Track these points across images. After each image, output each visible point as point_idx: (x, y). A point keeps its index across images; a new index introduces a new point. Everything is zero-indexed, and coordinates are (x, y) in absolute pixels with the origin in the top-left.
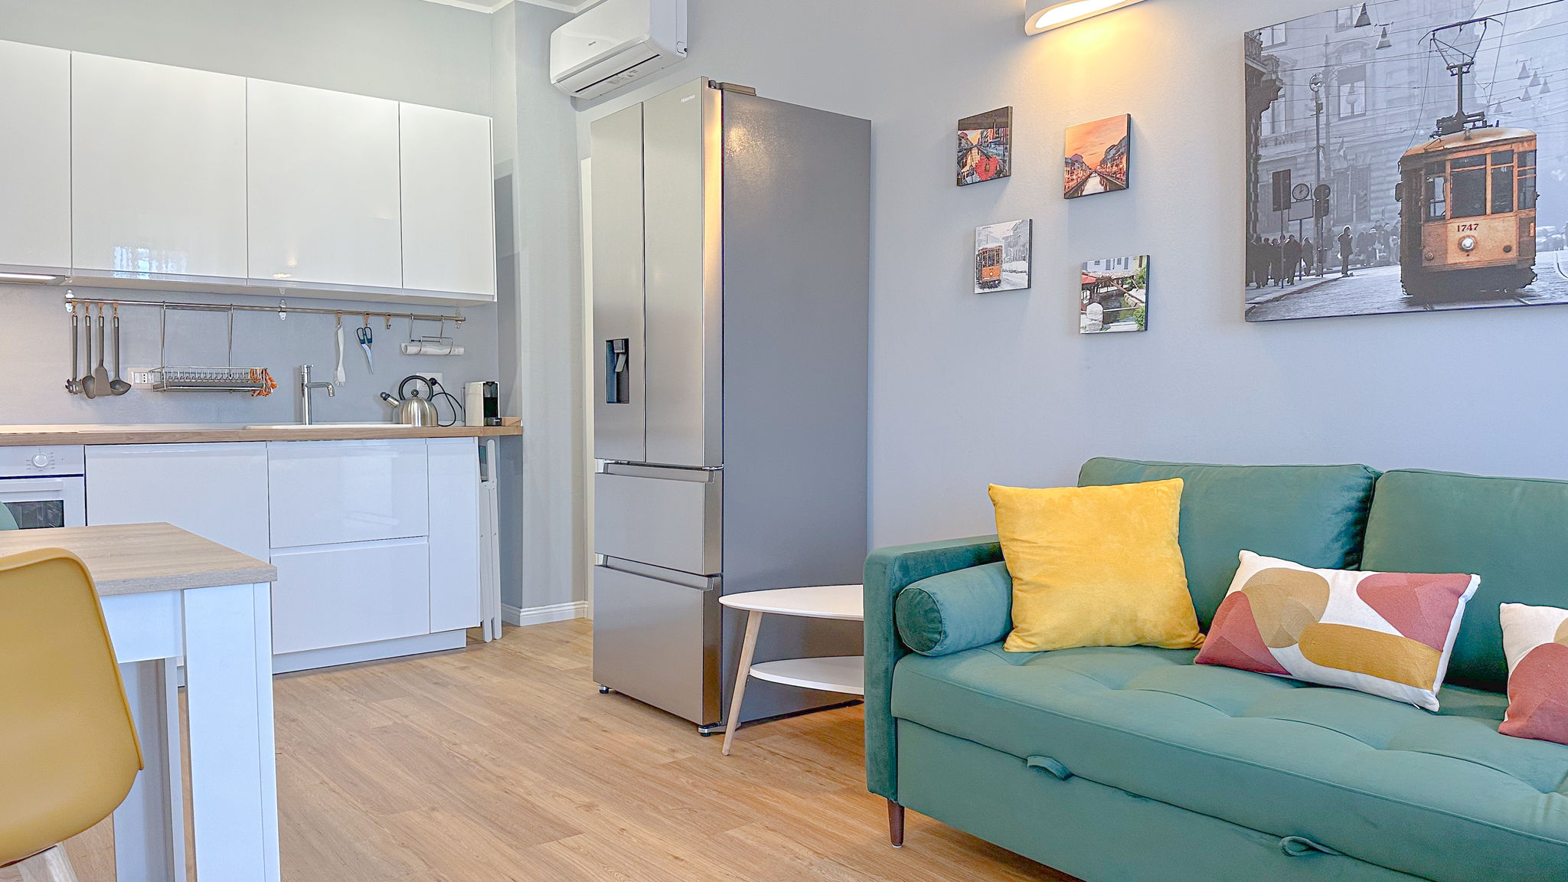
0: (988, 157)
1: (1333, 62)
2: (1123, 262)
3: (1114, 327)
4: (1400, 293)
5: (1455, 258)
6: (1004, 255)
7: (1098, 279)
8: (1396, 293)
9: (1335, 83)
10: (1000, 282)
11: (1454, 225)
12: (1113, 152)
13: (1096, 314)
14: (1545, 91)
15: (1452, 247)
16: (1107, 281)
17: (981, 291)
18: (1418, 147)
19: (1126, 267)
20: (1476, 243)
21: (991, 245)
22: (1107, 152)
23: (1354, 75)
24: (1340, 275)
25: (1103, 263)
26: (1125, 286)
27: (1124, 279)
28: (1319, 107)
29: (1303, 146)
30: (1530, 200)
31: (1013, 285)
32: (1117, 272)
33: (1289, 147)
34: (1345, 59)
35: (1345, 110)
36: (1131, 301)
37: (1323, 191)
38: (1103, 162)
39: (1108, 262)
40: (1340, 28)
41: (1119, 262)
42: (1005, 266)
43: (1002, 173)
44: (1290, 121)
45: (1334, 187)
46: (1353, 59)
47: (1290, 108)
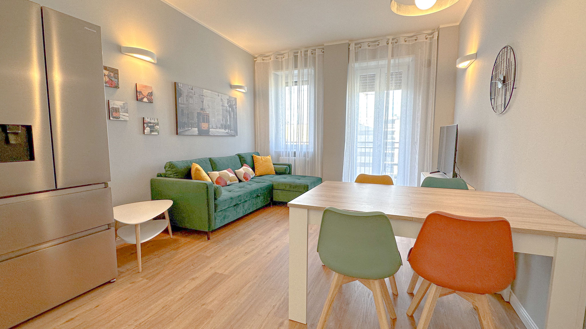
0: (112, 81)
1: (189, 94)
2: (154, 119)
3: (153, 133)
4: (197, 132)
5: (203, 128)
6: (120, 111)
7: (148, 122)
8: (197, 133)
9: (189, 98)
10: (120, 118)
11: (203, 123)
12: (149, 94)
13: (148, 130)
14: (210, 108)
15: (202, 127)
16: (150, 123)
17: (113, 119)
18: (199, 111)
19: (154, 120)
20: (205, 126)
21: (115, 106)
22: (148, 93)
23: (191, 97)
24: (190, 129)
25: (149, 118)
26: (155, 125)
27: (154, 123)
28: (187, 100)
29: (185, 106)
30: (209, 123)
31: (124, 119)
32: (152, 121)
33: (183, 106)
34: (190, 94)
35: (190, 102)
36: (156, 128)
37: (188, 114)
38: (147, 95)
39: (150, 119)
40: (189, 89)
41: (153, 119)
42: (121, 113)
43: (117, 87)
44: (183, 101)
45: (189, 114)
46: (191, 94)
47: (183, 98)
